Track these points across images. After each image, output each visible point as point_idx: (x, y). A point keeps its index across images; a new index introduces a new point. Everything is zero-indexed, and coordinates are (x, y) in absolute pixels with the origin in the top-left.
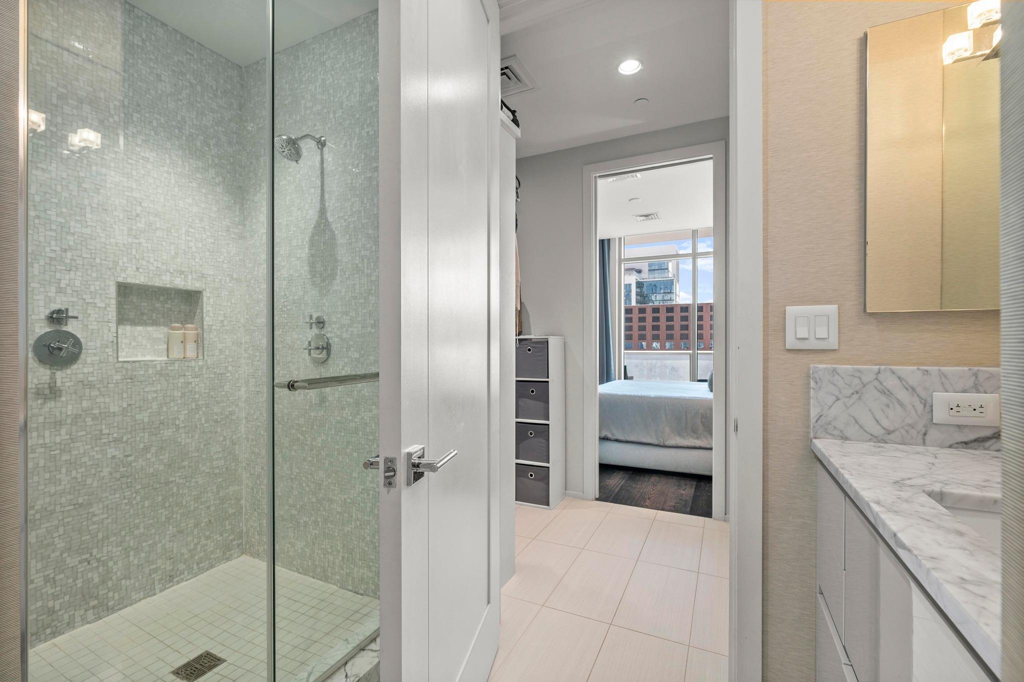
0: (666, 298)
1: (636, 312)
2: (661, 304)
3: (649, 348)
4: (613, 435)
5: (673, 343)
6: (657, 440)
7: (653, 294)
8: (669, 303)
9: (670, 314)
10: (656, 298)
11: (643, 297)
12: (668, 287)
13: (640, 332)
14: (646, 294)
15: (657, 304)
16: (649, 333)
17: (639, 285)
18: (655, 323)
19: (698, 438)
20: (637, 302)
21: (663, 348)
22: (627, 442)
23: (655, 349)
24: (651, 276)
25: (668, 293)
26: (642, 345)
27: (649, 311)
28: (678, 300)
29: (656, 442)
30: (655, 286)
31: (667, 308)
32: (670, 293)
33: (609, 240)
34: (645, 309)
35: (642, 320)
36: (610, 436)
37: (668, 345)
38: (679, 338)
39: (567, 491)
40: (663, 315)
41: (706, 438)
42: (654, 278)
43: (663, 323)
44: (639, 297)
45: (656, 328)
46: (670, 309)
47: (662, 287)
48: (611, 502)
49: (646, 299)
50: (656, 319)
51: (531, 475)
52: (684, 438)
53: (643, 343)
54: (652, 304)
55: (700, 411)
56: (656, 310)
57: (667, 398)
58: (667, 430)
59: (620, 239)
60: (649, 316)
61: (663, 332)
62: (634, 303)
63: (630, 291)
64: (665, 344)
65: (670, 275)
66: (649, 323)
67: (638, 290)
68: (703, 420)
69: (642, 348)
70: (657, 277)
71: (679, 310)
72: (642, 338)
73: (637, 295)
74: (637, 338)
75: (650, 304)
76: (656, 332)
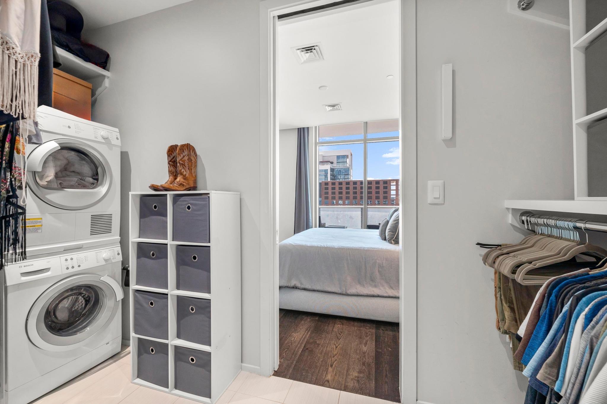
0: (346, 178)
1: (330, 184)
2: (343, 180)
3: (337, 204)
4: (301, 284)
5: (349, 201)
6: (340, 288)
7: (339, 175)
8: (347, 180)
9: (348, 186)
10: (340, 177)
11: (334, 177)
12: (347, 172)
13: (332, 195)
14: (336, 175)
15: (341, 180)
16: (337, 196)
17: (332, 170)
18: (340, 191)
19: (375, 286)
20: (331, 179)
21: (344, 204)
22: (314, 291)
23: (341, 205)
24: (338, 166)
25: (347, 174)
26: (333, 202)
27: (337, 184)
28: (352, 178)
29: (340, 292)
30: (340, 171)
31: (346, 182)
32: (348, 174)
33: (308, 128)
34: (335, 183)
35: (333, 189)
36: (299, 285)
37: (347, 202)
38: (352, 198)
39: (243, 364)
40: (344, 186)
41: (383, 286)
42: (340, 167)
43: (344, 190)
44: (332, 177)
45: (341, 193)
46: (348, 183)
47: (344, 171)
48: (290, 378)
49: (336, 178)
50: (341, 188)
51: (192, 360)
52: (364, 286)
53: (334, 201)
54: (339, 180)
55: (378, 261)
56: (340, 183)
57: (349, 249)
58: (349, 279)
59: (316, 127)
60: (337, 186)
61: (344, 195)
62: (329, 180)
63: (327, 173)
64: (345, 201)
65: (348, 165)
66: (337, 190)
67: (332, 173)
68: (380, 269)
69: (333, 204)
70: (341, 166)
71: (352, 184)
72: (334, 198)
73: (331, 175)
74: (331, 198)
75: (338, 180)
76: (341, 195)
